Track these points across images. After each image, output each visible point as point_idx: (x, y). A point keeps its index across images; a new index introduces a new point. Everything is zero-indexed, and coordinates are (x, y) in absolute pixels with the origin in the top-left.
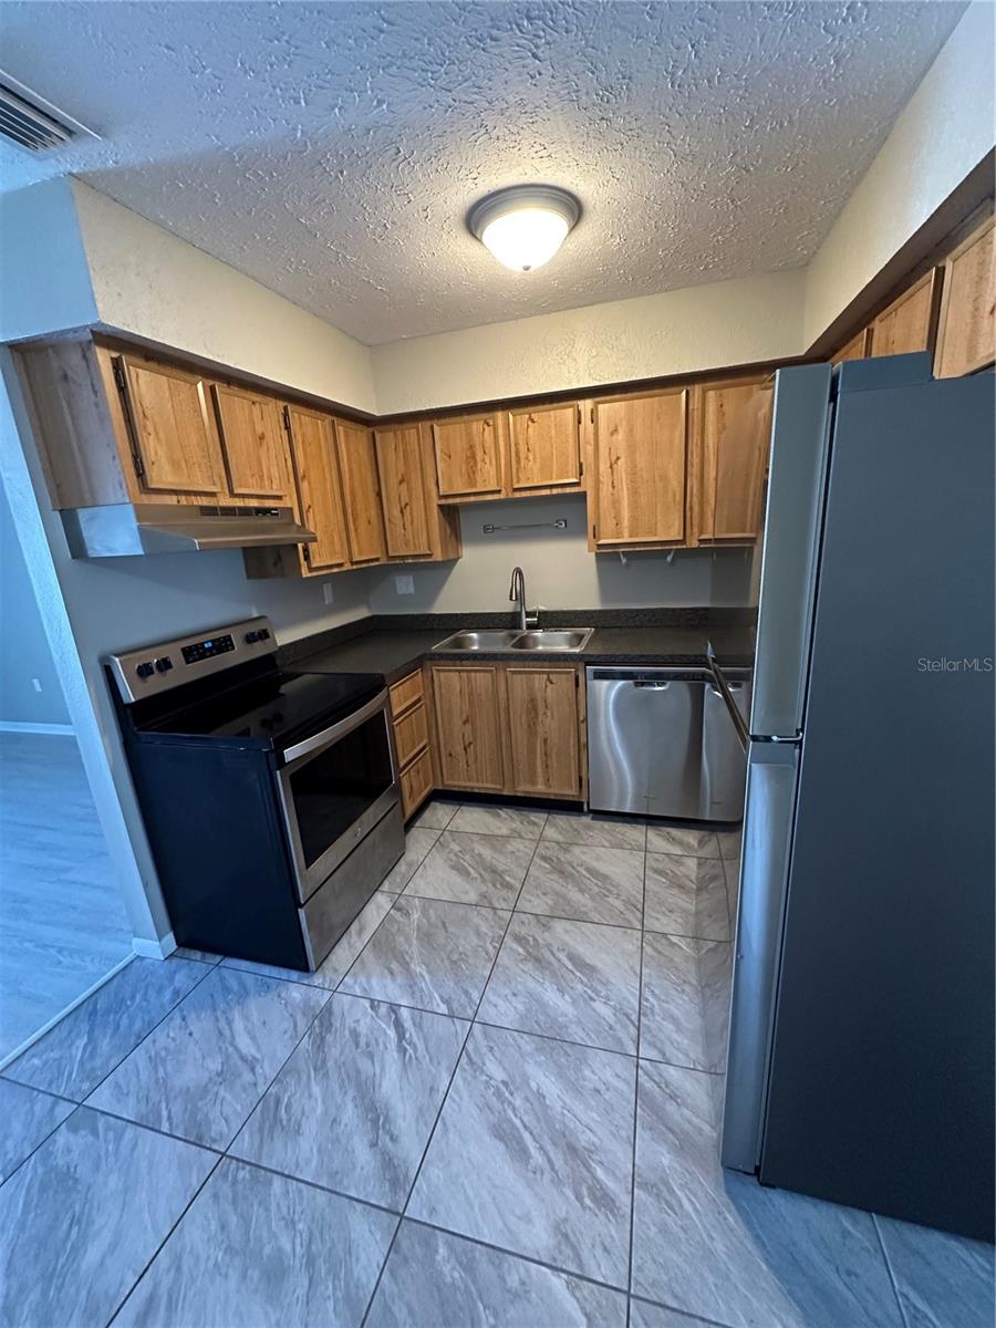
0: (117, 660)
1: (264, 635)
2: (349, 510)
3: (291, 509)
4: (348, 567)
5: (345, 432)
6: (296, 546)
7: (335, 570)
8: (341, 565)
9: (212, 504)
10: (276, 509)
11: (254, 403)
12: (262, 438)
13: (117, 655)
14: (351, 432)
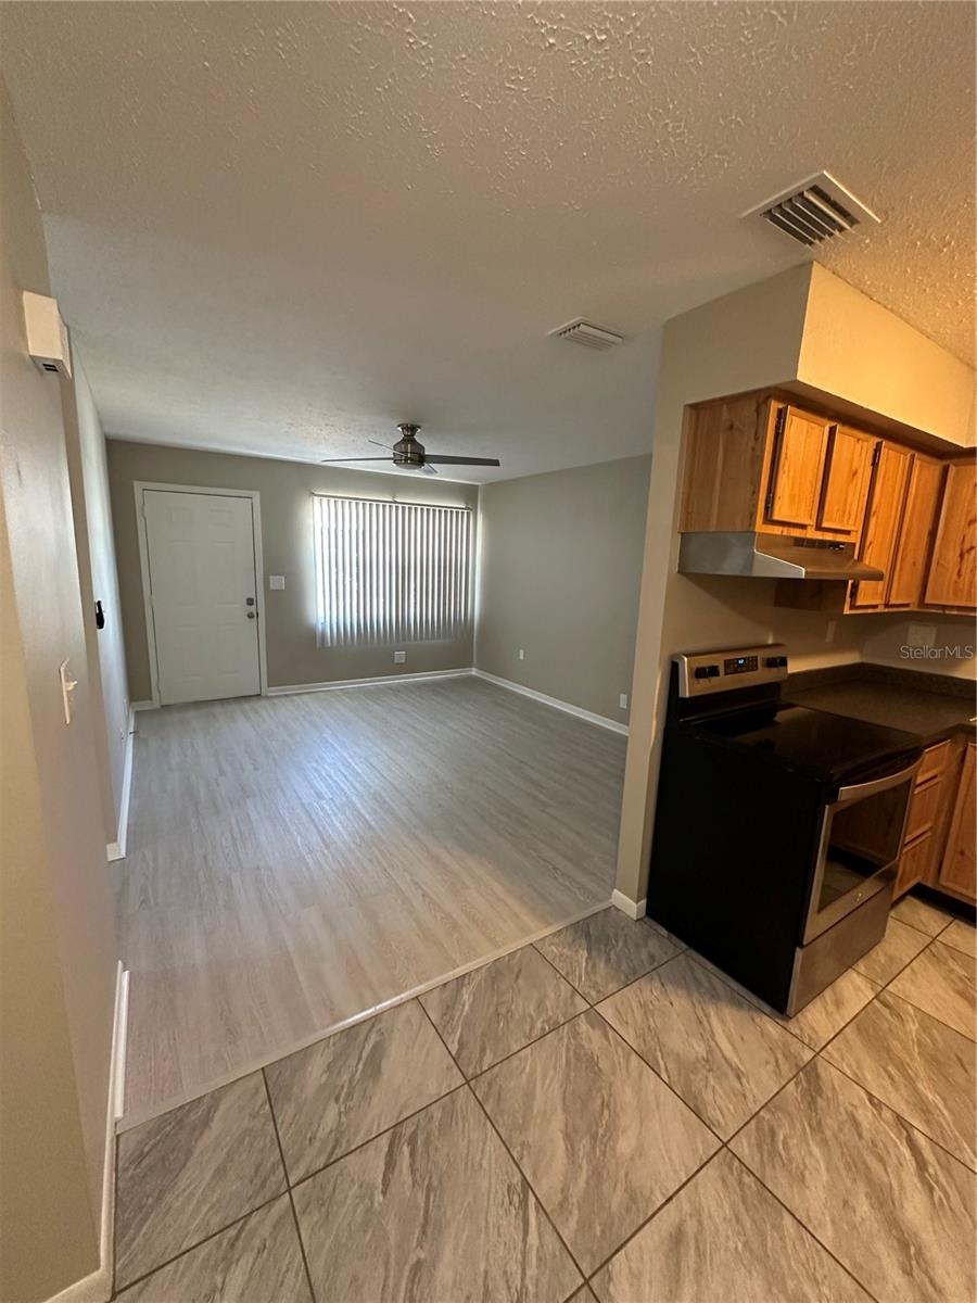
0: (686, 659)
1: (783, 662)
2: (901, 549)
3: (854, 544)
4: (880, 609)
5: (921, 466)
6: (847, 582)
7: (870, 611)
8: (875, 606)
9: (802, 536)
10: (843, 544)
11: (859, 440)
12: (855, 473)
13: (686, 656)
14: (925, 464)
